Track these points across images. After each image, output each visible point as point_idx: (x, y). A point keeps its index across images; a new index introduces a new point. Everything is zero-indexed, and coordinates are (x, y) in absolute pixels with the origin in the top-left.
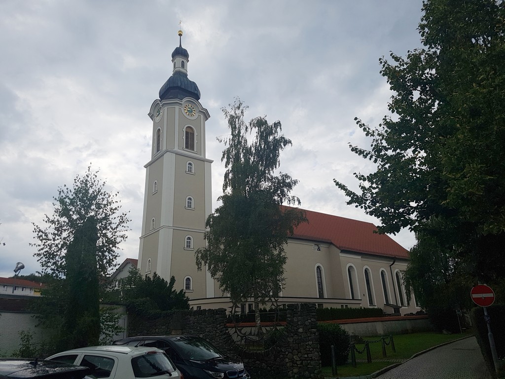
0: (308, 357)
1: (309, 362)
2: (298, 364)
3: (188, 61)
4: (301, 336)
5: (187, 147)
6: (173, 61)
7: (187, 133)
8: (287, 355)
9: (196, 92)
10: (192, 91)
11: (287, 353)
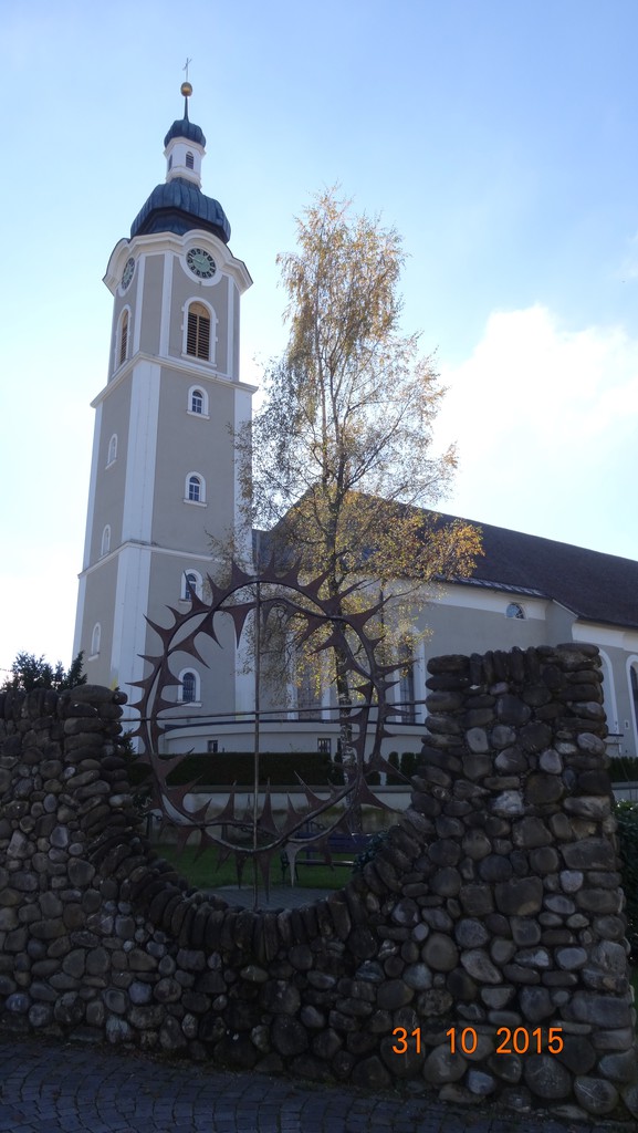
0: (555, 966)
1: (562, 997)
2: (486, 1009)
3: (203, 153)
4: (509, 836)
5: (191, 351)
6: (166, 153)
7: (192, 318)
8: (422, 945)
9: (218, 222)
10: (209, 219)
11: (421, 932)
